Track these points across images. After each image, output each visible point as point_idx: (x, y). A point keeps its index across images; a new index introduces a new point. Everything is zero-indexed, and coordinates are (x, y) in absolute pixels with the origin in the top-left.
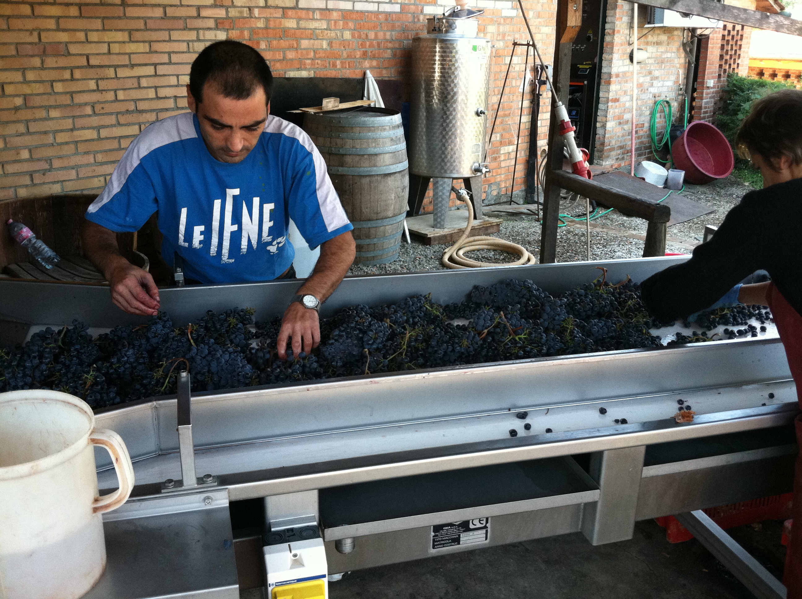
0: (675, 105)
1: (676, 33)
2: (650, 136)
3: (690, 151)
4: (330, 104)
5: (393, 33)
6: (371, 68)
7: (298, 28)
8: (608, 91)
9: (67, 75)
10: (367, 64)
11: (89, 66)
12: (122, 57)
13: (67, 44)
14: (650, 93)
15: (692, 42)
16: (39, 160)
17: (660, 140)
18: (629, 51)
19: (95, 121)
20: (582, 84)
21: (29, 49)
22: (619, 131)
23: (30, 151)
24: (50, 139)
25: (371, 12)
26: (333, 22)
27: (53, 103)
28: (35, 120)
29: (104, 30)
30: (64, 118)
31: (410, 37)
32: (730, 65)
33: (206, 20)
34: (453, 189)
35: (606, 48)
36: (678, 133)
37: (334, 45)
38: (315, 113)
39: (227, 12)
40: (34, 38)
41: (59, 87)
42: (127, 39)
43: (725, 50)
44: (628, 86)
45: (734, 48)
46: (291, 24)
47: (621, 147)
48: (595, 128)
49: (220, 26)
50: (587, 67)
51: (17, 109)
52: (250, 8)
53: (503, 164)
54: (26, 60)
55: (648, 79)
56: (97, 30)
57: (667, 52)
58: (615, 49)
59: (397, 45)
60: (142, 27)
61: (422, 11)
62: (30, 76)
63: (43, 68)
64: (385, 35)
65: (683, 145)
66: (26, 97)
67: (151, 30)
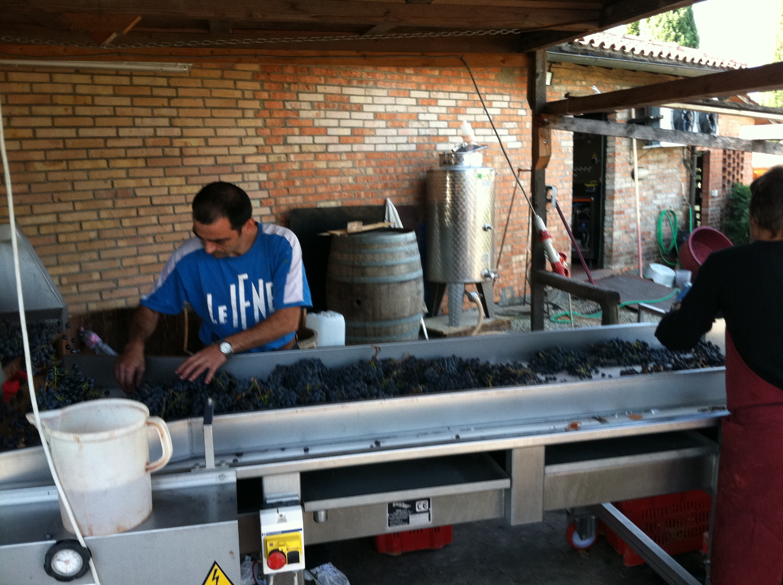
0: (680, 215)
1: (675, 151)
2: (657, 242)
3: (696, 254)
4: (354, 227)
5: (410, 168)
6: (391, 197)
7: (328, 168)
8: (613, 205)
9: (133, 213)
10: (387, 193)
11: (152, 205)
12: (178, 197)
13: (134, 189)
14: (655, 204)
15: (692, 159)
16: (107, 280)
17: (668, 246)
18: (630, 169)
19: (155, 248)
20: (589, 200)
21: (104, 194)
22: (626, 239)
23: (101, 274)
24: (118, 263)
25: (390, 152)
26: (357, 162)
27: (121, 235)
28: (106, 249)
29: (165, 176)
30: (129, 246)
31: (425, 170)
32: (733, 176)
33: (250, 165)
34: (466, 292)
35: (608, 169)
36: (684, 238)
37: (359, 180)
38: (341, 235)
39: (268, 158)
40: (108, 185)
41: (126, 223)
42: (184, 183)
43: (727, 163)
44: (632, 199)
45: (736, 161)
46: (322, 165)
47: (629, 253)
48: (603, 236)
49: (261, 170)
50: (593, 185)
51: (91, 241)
52: (286, 155)
53: (515, 271)
54: (100, 202)
55: (651, 192)
56: (160, 177)
57: (668, 168)
58: (617, 169)
59: (414, 177)
60: (197, 173)
61: (435, 149)
62: (104, 214)
63: (114, 208)
64: (403, 169)
65: (689, 249)
66: (99, 231)
67: (204, 175)
